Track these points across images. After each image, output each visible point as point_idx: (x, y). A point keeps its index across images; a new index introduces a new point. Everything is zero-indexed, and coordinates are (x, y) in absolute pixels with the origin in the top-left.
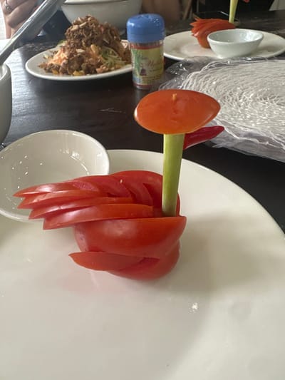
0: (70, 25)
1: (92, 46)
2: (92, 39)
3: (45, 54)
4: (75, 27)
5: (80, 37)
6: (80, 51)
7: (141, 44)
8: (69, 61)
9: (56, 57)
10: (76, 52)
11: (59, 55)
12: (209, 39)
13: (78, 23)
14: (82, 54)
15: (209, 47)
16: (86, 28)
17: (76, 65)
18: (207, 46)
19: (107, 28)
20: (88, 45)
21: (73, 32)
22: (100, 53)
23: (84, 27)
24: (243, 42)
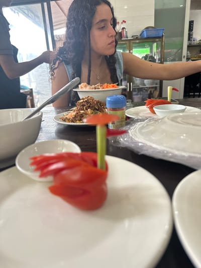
0: (80, 99)
1: (89, 110)
2: (89, 106)
3: (65, 113)
4: (82, 101)
5: (83, 106)
6: (82, 112)
7: (113, 109)
8: (75, 116)
9: (69, 114)
10: (80, 112)
11: (71, 114)
12: (154, 109)
13: (83, 99)
14: (83, 113)
15: (155, 113)
16: (87, 102)
17: (79, 118)
18: (154, 112)
19: (98, 102)
20: (87, 109)
21: (80, 103)
22: (92, 113)
23: (86, 101)
24: (173, 110)
